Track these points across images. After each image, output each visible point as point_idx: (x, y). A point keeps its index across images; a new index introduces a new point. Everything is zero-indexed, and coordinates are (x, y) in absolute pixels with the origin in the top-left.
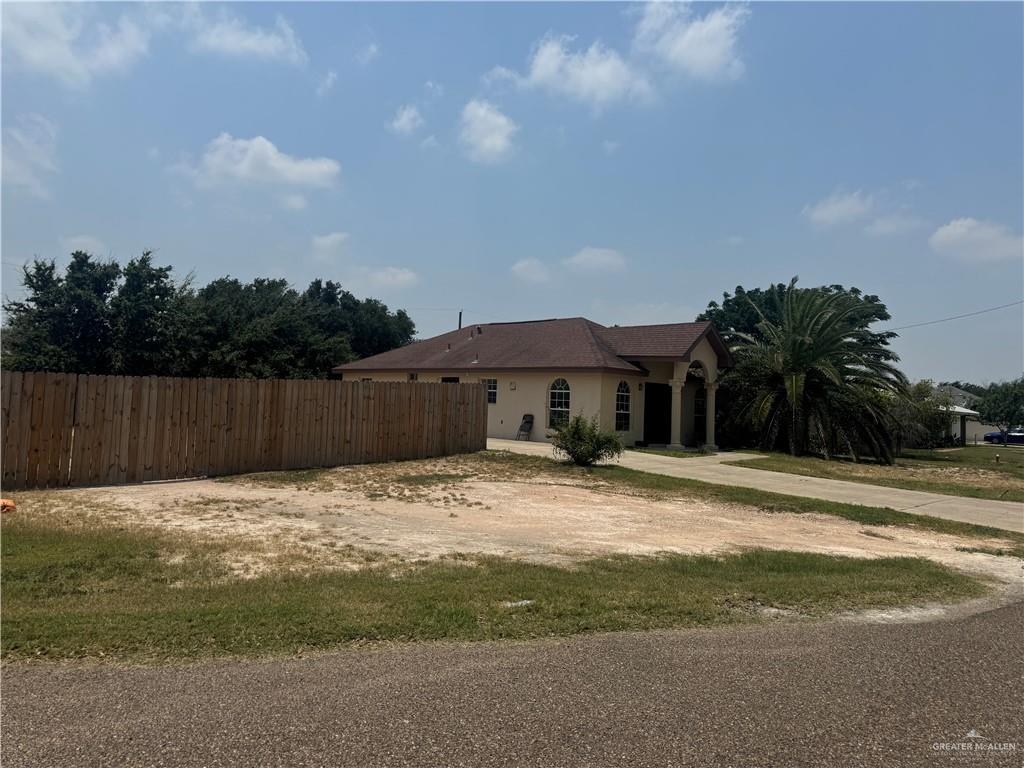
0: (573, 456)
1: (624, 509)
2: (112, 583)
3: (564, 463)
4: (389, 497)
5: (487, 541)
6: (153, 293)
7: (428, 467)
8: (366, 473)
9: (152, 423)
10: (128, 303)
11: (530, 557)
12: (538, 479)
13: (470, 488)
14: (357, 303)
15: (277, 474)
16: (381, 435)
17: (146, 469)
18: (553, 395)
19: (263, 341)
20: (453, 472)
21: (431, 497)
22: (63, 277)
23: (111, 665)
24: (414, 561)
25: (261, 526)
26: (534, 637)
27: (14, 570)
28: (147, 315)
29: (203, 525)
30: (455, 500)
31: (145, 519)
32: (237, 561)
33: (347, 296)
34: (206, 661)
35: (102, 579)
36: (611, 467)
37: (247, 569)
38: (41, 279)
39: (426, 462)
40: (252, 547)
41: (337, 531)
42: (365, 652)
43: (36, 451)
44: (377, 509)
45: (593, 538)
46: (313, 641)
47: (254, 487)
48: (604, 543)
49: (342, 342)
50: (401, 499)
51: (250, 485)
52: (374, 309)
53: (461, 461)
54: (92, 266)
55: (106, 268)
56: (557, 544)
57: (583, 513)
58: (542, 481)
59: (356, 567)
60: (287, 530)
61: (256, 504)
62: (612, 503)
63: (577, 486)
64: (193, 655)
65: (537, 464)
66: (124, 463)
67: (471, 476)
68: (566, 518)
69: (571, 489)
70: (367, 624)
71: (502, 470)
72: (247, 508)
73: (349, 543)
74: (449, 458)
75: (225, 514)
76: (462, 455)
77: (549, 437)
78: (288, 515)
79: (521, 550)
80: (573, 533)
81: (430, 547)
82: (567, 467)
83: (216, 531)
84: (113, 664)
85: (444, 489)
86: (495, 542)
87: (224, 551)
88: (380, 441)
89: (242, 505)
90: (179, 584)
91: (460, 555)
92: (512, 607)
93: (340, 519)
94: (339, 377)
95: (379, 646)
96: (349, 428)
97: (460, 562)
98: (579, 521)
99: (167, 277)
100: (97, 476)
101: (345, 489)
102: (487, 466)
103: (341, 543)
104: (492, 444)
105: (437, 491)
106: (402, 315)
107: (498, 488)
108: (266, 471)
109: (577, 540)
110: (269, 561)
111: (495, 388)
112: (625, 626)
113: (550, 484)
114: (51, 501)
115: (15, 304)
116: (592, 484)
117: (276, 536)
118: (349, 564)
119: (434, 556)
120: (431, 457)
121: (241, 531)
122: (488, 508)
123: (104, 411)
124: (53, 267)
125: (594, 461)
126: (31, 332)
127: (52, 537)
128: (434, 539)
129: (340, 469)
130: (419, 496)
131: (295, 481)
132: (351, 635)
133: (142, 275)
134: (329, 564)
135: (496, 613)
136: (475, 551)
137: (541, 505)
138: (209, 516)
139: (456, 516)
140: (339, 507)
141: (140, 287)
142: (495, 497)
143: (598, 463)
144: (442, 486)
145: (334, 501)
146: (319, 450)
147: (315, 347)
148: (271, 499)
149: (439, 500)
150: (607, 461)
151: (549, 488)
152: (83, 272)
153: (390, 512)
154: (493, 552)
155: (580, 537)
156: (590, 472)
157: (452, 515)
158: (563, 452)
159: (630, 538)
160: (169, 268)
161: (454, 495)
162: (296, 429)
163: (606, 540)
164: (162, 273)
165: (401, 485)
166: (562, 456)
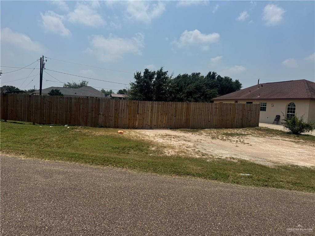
0: (292, 131)
1: (306, 150)
2: (136, 153)
3: (288, 133)
4: (218, 139)
5: (245, 155)
6: (163, 79)
7: (235, 131)
8: (214, 131)
9: (156, 113)
10: (157, 82)
11: (258, 162)
12: (275, 138)
13: (247, 138)
14: (222, 78)
15: (188, 129)
16: (220, 120)
17: (154, 126)
18: (289, 109)
19: (192, 91)
20: (243, 133)
21: (232, 140)
22: (143, 76)
23: (128, 171)
24: (216, 157)
25: (177, 143)
26: (246, 185)
27: (117, 147)
28: (161, 85)
29: (163, 141)
30: (240, 142)
31: (150, 138)
32: (167, 151)
33: (219, 76)
34: (149, 174)
35: (135, 151)
36: (308, 135)
37: (169, 153)
38: (138, 76)
39: (235, 129)
40: (173, 148)
41: (198, 147)
42: (190, 179)
43: (130, 120)
44: (213, 142)
45: (287, 159)
46: (177, 173)
47: (180, 133)
48: (290, 161)
49: (215, 91)
50: (221, 140)
51: (180, 132)
52: (227, 80)
53: (248, 130)
54: (149, 72)
55: (152, 72)
56: (271, 159)
57: (287, 150)
58: (277, 138)
59: (198, 157)
60: (184, 144)
61: (179, 137)
62: (302, 148)
63: (290, 141)
64: (147, 172)
65: (277, 132)
66: (149, 124)
67: (249, 135)
68: (279, 151)
69: (287, 142)
70: (193, 172)
71: (262, 134)
72: (176, 138)
73: (199, 150)
74: (244, 129)
75: (170, 139)
76: (249, 128)
77: (282, 123)
78: (186, 141)
79: (256, 159)
80: (279, 156)
81: (224, 154)
82: (288, 134)
83: (165, 143)
84: (129, 171)
85: (237, 138)
86: (247, 156)
87: (165, 148)
88: (220, 122)
89: (175, 137)
90: (151, 155)
91: (233, 158)
92: (242, 175)
93: (200, 143)
94: (213, 102)
95: (195, 178)
96: (210, 117)
97: (232, 160)
98: (284, 153)
99: (167, 74)
100: (143, 127)
101: (205, 135)
102: (257, 132)
103: (197, 150)
104: (261, 125)
105: (235, 139)
106: (237, 82)
107: (258, 139)
108: (185, 128)
109: (280, 159)
110: (175, 152)
111: (266, 106)
112: (282, 187)
113: (279, 140)
114: (131, 132)
115: (132, 83)
116: (297, 141)
117: (180, 146)
118: (196, 156)
119: (224, 157)
120: (238, 128)
121: (172, 143)
122: (251, 145)
123: (144, 110)
124: (140, 73)
125: (300, 133)
126: (135, 90)
127: (128, 140)
128: (227, 152)
129: (206, 130)
130: (228, 139)
131: (192, 132)
132: (188, 174)
133: (161, 74)
134: (191, 154)
135: (236, 176)
136: (239, 157)
137: (272, 146)
138: (166, 139)
139: (238, 147)
140: (201, 140)
141: (160, 77)
142: (255, 142)
143: (302, 133)
144: (237, 137)
145: (201, 138)
146: (200, 123)
147: (207, 93)
148: (183, 136)
149: (234, 141)
150: (306, 133)
151: (278, 141)
152: (147, 74)
153: (217, 143)
154: (245, 159)
155: (282, 158)
156: (298, 137)
157: (237, 146)
158: (288, 129)
159: (303, 160)
160: (167, 72)
161: (240, 140)
162: (194, 117)
163: (292, 160)
164: (165, 73)
165: (224, 136)
166: (287, 130)
